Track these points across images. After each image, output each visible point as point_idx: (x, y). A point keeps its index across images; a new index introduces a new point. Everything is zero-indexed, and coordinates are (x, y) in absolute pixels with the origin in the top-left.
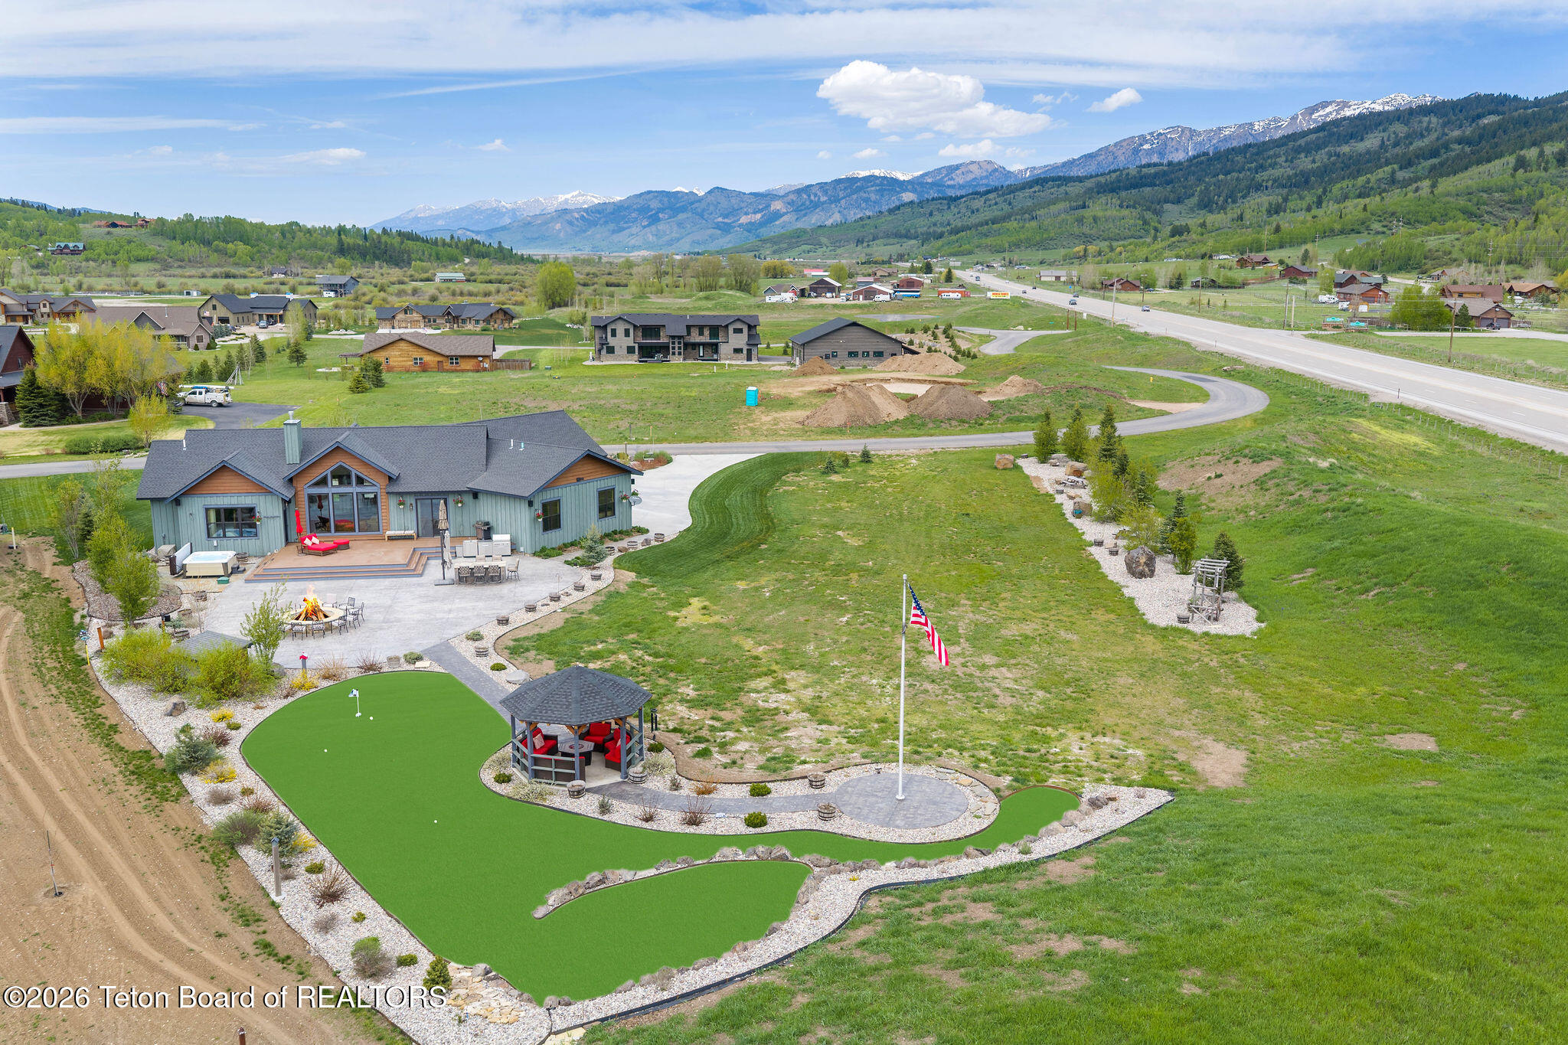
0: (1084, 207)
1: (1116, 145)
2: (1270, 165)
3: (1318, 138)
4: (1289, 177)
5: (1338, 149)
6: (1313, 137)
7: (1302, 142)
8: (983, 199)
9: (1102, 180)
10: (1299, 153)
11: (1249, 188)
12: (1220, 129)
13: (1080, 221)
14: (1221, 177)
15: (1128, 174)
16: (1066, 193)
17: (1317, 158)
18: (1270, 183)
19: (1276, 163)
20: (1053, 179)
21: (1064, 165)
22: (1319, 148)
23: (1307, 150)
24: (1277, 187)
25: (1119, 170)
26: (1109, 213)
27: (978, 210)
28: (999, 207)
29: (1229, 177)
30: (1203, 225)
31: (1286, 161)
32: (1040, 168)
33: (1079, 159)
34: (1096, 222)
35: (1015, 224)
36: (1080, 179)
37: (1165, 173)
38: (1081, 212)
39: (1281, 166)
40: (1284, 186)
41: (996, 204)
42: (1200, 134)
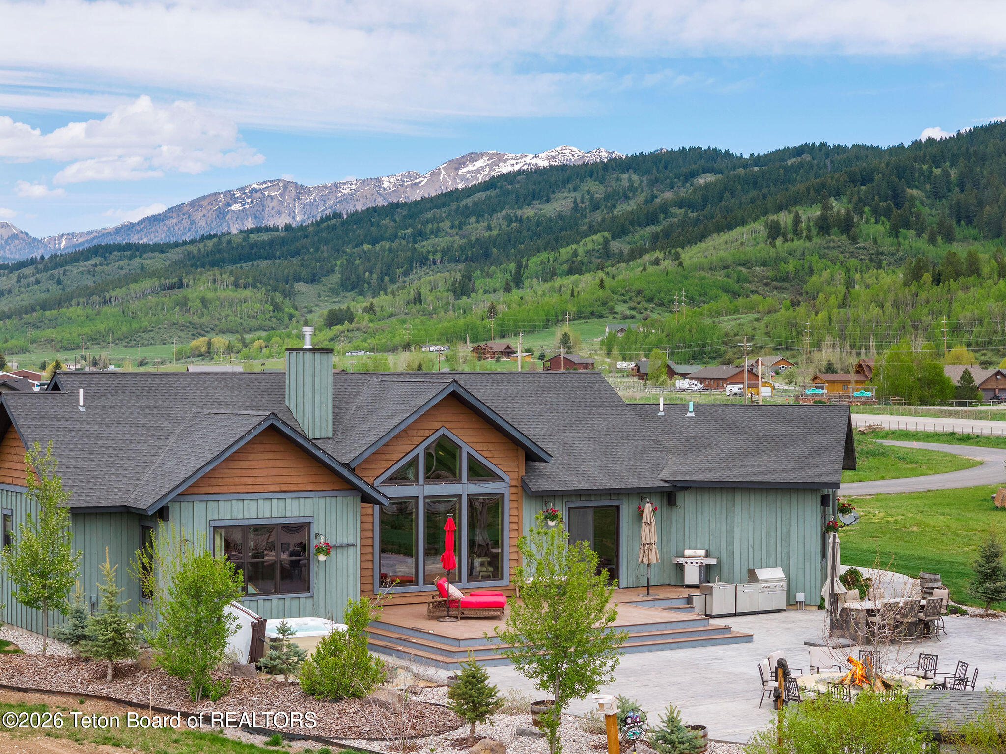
0: (180, 285)
1: (192, 204)
2: (432, 232)
3: (489, 198)
4: (462, 249)
5: (519, 212)
6: (482, 195)
7: (468, 201)
8: (14, 276)
9: (194, 249)
10: (467, 216)
11: (411, 261)
12: (337, 186)
13: (183, 304)
14: (366, 247)
15: (229, 242)
16: (142, 268)
17: (493, 223)
18: (438, 256)
19: (439, 230)
20: (120, 248)
21: (118, 231)
22: (493, 211)
23: (478, 212)
24: (449, 262)
25: (215, 236)
26: (222, 294)
27: (10, 292)
28: (43, 286)
29: (378, 247)
30: (371, 309)
31: (452, 227)
32: (82, 235)
33: (140, 223)
34: (205, 307)
35: (79, 310)
36: (161, 248)
37: (283, 242)
38: (179, 293)
39: (447, 234)
40: (457, 261)
41: (38, 282)
42: (309, 191)
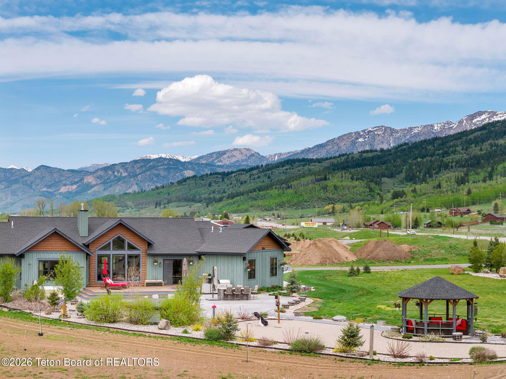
0: (325, 179)
1: (339, 138)
2: (452, 152)
3: (482, 134)
4: (466, 160)
5: (496, 142)
6: (479, 133)
7: (472, 136)
8: (248, 174)
9: (335, 161)
10: (471, 144)
11: (440, 167)
12: (411, 129)
13: (325, 188)
14: (419, 160)
15: (353, 157)
16: (310, 170)
17: (483, 147)
18: (454, 164)
19: (455, 151)
20: (299, 160)
21: (303, 152)
22: (483, 141)
23: (477, 142)
24: (459, 167)
25: (346, 154)
26: (344, 183)
27: (245, 182)
28: (262, 179)
29: (425, 160)
30: (414, 191)
31: (463, 149)
32: (285, 154)
33: (314, 148)
34: (336, 190)
35: (276, 191)
36: (319, 161)
37: (379, 157)
38: (324, 183)
39: (459, 153)
40: (463, 166)
41: (259, 177)
42: (397, 132)
